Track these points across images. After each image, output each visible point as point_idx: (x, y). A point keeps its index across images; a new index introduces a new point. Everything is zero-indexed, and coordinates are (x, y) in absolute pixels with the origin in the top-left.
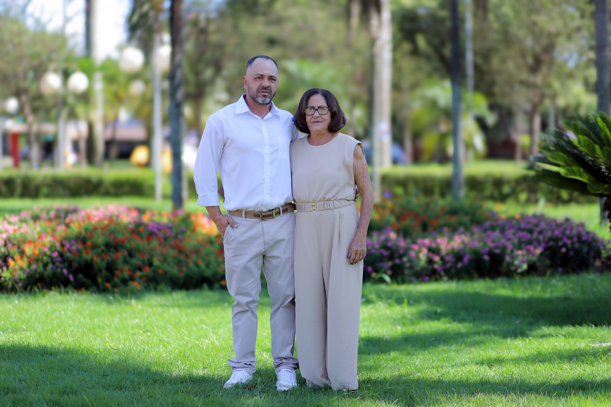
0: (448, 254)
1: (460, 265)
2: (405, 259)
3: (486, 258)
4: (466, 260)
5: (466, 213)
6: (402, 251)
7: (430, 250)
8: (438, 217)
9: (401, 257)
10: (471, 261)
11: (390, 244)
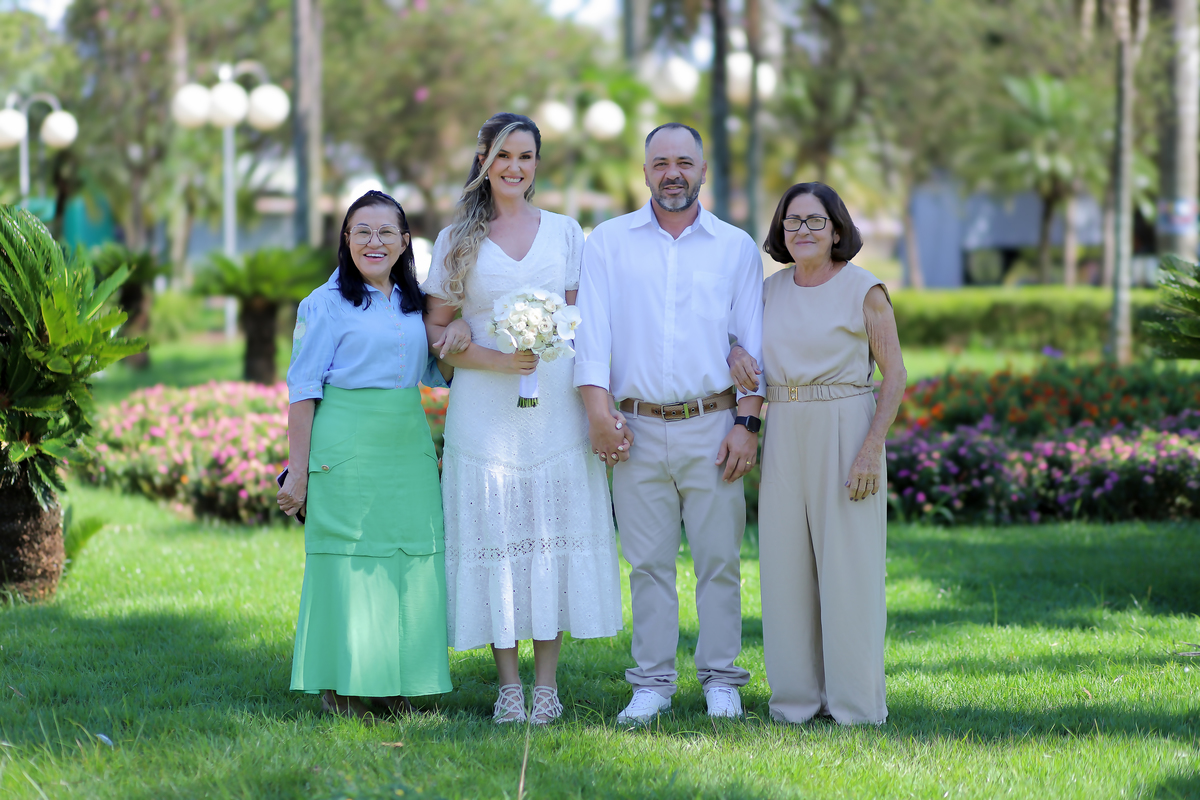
0: (1084, 470)
1: (1097, 493)
2: (989, 480)
3: (1149, 480)
4: (1109, 483)
5: (1162, 393)
6: (985, 465)
7: (1053, 462)
8: (1104, 397)
9: (981, 475)
10: (1118, 486)
11: (963, 451)
